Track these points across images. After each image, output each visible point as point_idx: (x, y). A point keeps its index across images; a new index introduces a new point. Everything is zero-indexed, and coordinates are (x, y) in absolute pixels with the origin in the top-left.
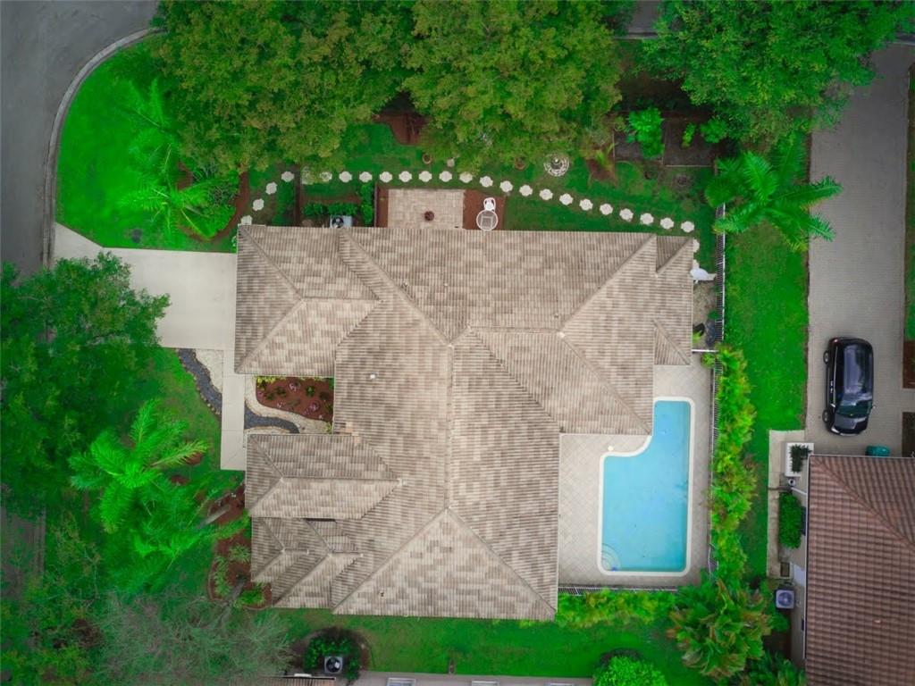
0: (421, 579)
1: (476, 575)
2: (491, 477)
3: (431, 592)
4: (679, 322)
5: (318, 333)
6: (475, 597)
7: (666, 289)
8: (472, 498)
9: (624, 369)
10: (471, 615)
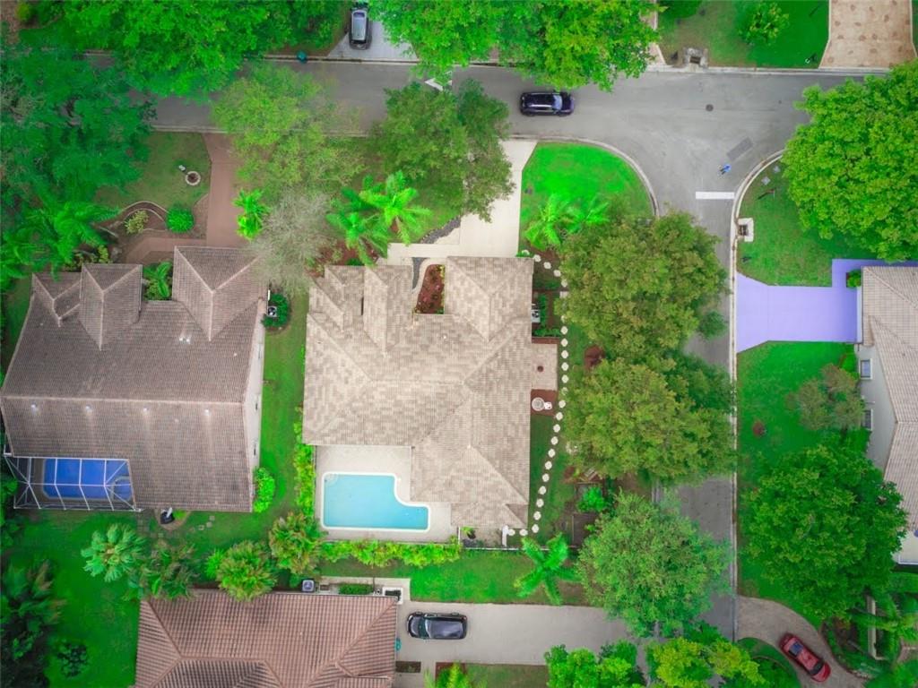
0: (328, 365)
1: (331, 397)
2: (387, 406)
3: (320, 371)
4: (477, 518)
5: (470, 305)
6: (317, 397)
7: (496, 510)
8: (377, 396)
9: (449, 484)
10: (306, 394)
